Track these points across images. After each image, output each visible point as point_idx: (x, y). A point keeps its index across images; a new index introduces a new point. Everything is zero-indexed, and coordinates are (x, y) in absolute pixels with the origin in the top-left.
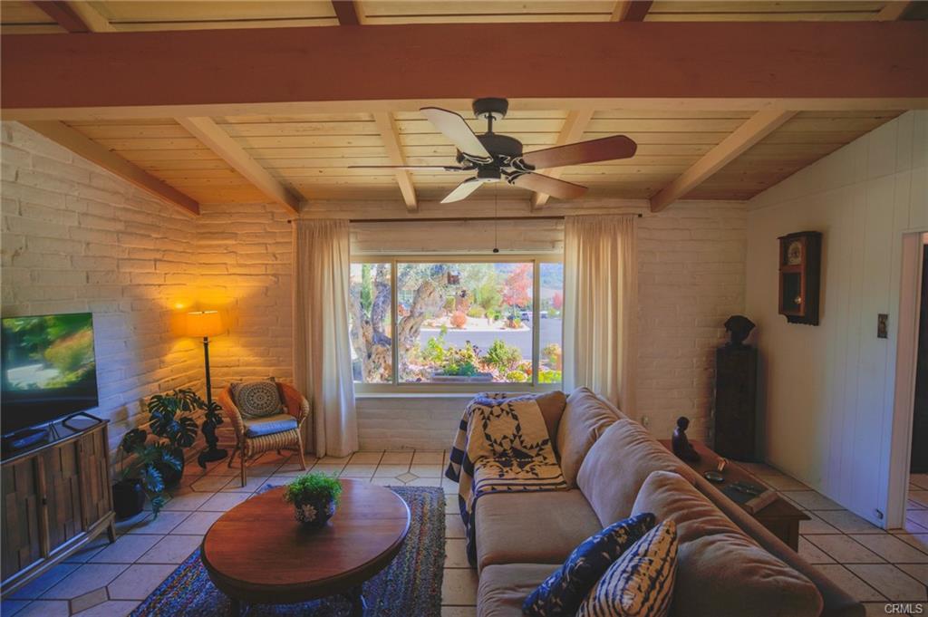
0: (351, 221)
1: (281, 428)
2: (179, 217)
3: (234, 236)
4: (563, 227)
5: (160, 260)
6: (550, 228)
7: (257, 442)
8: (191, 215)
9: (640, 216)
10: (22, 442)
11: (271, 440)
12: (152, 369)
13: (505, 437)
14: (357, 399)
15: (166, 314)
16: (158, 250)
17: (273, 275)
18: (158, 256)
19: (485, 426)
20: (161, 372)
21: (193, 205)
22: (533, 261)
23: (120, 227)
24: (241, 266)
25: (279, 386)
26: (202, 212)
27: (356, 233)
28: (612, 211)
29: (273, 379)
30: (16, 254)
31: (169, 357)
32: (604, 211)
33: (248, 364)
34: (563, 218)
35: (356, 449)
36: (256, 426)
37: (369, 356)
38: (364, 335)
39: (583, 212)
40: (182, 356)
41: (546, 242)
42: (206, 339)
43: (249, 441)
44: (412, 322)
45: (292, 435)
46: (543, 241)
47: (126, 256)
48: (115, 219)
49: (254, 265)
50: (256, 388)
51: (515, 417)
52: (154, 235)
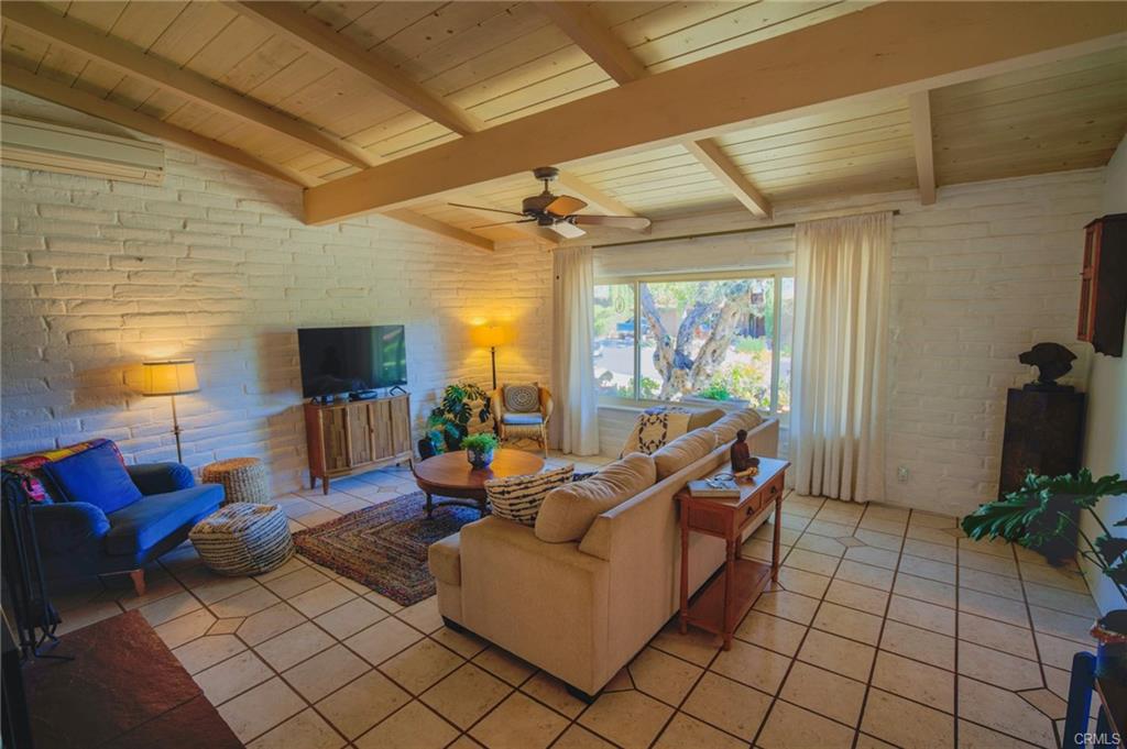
0: (594, 247)
1: (531, 422)
2: (477, 254)
3: (516, 266)
4: (794, 237)
5: (462, 289)
6: (786, 238)
7: (509, 429)
8: (487, 251)
9: (896, 213)
10: (363, 396)
11: (519, 429)
12: (454, 368)
13: (652, 442)
14: (599, 409)
15: (466, 328)
16: (461, 281)
17: (542, 297)
18: (460, 285)
19: (641, 430)
20: (460, 372)
21: (489, 244)
22: (773, 276)
23: (431, 266)
24: (521, 290)
25: (540, 390)
26: (496, 248)
27: (600, 257)
28: (864, 210)
29: (536, 384)
30: (371, 290)
31: (468, 361)
32: (852, 212)
33: (525, 372)
34: (793, 225)
35: (596, 452)
36: (509, 417)
37: (669, 379)
38: (664, 357)
39: (824, 216)
40: (477, 360)
41: (780, 253)
42: (493, 348)
43: (503, 427)
44: (713, 346)
45: (536, 428)
46: (776, 253)
47: (436, 287)
48: (428, 262)
49: (529, 290)
50: (522, 390)
51: (665, 426)
52: (457, 270)
